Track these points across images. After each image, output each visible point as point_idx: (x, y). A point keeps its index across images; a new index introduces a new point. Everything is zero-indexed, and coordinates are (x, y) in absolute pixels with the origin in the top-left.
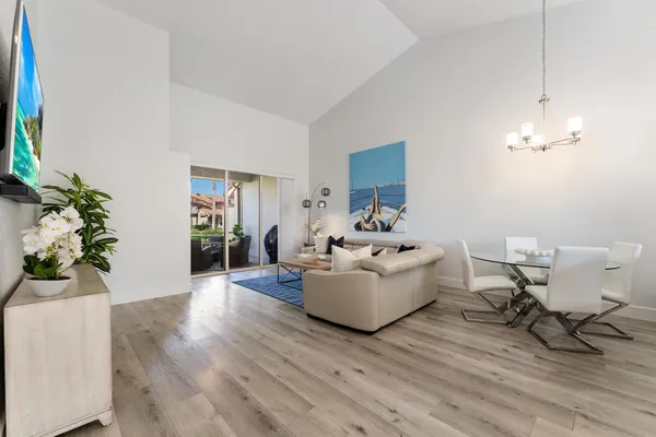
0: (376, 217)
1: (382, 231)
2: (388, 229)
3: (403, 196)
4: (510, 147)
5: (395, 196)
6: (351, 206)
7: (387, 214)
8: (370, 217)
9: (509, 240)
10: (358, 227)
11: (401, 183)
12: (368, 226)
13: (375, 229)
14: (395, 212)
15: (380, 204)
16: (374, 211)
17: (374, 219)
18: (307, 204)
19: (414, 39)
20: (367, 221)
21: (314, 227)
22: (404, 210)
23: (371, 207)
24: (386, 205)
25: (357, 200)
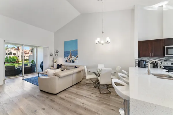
0: (71, 59)
1: (72, 62)
2: (73, 62)
3: (77, 53)
4: (96, 43)
5: (75, 53)
6: (65, 55)
7: (73, 58)
8: (69, 59)
9: (98, 65)
10: (66, 61)
11: (77, 50)
12: (69, 61)
13: (71, 62)
14: (75, 57)
15: (72, 55)
16: (70, 57)
17: (70, 59)
18: (51, 55)
19: (79, 14)
20: (69, 60)
21: (55, 61)
22: (77, 57)
23: (69, 56)
24: (73, 56)
25: (66, 54)
